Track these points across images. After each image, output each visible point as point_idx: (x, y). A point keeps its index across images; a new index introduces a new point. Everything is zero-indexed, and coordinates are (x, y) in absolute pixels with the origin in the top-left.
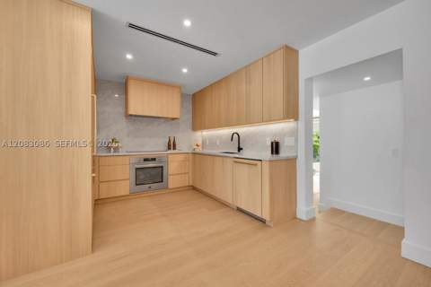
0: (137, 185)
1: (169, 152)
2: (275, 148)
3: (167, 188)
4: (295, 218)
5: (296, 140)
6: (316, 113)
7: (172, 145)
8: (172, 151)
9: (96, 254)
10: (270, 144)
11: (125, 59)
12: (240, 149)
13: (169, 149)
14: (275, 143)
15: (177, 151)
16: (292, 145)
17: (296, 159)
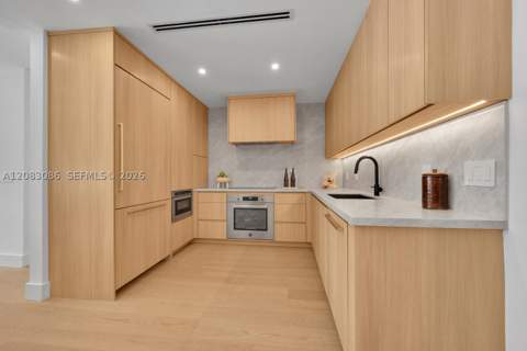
0: (235, 229)
1: (285, 189)
2: (438, 191)
3: (272, 239)
5: (502, 168)
7: (290, 181)
8: (290, 189)
11: (198, 75)
12: (378, 190)
13: (286, 185)
14: (432, 176)
15: (296, 189)
16: (488, 184)
17: (501, 231)
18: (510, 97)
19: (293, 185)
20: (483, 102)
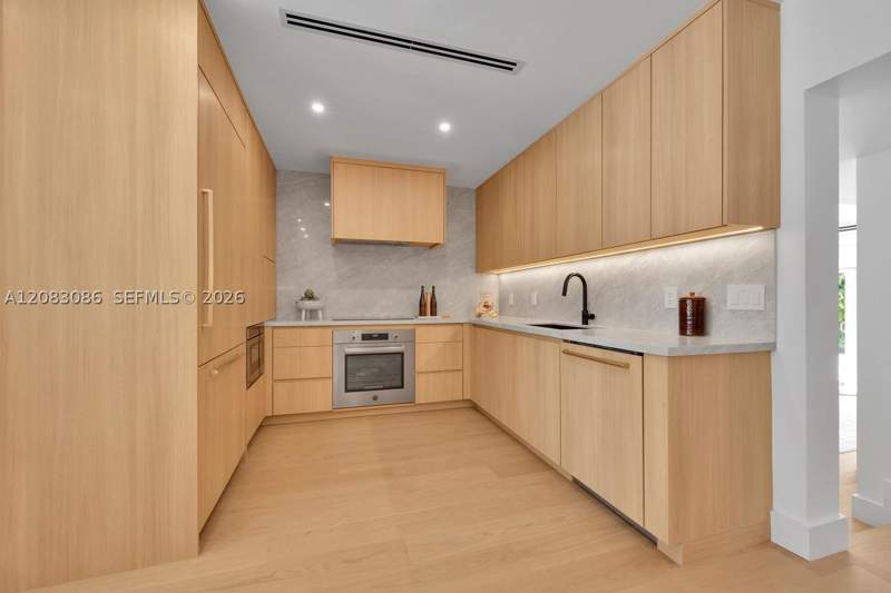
0: (347, 391)
1: (422, 320)
2: (695, 317)
3: (412, 401)
4: (766, 542)
5: (771, 293)
6: (847, 213)
7: (428, 306)
8: (428, 319)
9: (208, 556)
10: (675, 305)
12: (587, 317)
13: (422, 313)
14: (693, 300)
15: (438, 319)
16: (755, 308)
17: (769, 352)
18: (779, 227)
19: (433, 313)
20: (760, 228)
